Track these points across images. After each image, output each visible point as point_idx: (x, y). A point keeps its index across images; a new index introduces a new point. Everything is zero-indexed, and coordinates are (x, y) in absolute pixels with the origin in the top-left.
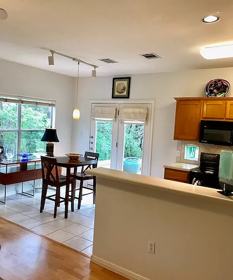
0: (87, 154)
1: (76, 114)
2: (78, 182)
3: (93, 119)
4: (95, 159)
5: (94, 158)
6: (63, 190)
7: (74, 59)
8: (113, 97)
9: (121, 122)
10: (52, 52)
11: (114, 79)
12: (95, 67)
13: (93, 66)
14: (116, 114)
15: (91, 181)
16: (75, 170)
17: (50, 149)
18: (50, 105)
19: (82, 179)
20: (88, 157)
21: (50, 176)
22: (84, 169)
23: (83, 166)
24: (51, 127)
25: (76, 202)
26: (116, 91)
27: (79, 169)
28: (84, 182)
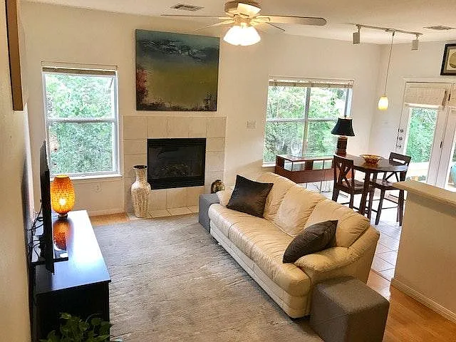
0: (393, 155)
1: (383, 103)
2: (378, 191)
3: (406, 105)
4: (405, 163)
5: (403, 162)
6: (358, 199)
7: (387, 30)
8: (442, 74)
9: (453, 111)
10: (359, 26)
11: (447, 46)
12: (417, 34)
13: (415, 33)
14: (445, 99)
15: (396, 193)
16: (375, 177)
17: (342, 145)
18: (345, 86)
19: (383, 189)
20: (394, 160)
21: (344, 180)
22: (387, 176)
23: (385, 172)
24: (345, 116)
25: (374, 215)
26: (448, 64)
27: (380, 176)
28: (387, 192)
